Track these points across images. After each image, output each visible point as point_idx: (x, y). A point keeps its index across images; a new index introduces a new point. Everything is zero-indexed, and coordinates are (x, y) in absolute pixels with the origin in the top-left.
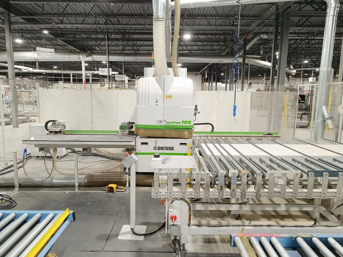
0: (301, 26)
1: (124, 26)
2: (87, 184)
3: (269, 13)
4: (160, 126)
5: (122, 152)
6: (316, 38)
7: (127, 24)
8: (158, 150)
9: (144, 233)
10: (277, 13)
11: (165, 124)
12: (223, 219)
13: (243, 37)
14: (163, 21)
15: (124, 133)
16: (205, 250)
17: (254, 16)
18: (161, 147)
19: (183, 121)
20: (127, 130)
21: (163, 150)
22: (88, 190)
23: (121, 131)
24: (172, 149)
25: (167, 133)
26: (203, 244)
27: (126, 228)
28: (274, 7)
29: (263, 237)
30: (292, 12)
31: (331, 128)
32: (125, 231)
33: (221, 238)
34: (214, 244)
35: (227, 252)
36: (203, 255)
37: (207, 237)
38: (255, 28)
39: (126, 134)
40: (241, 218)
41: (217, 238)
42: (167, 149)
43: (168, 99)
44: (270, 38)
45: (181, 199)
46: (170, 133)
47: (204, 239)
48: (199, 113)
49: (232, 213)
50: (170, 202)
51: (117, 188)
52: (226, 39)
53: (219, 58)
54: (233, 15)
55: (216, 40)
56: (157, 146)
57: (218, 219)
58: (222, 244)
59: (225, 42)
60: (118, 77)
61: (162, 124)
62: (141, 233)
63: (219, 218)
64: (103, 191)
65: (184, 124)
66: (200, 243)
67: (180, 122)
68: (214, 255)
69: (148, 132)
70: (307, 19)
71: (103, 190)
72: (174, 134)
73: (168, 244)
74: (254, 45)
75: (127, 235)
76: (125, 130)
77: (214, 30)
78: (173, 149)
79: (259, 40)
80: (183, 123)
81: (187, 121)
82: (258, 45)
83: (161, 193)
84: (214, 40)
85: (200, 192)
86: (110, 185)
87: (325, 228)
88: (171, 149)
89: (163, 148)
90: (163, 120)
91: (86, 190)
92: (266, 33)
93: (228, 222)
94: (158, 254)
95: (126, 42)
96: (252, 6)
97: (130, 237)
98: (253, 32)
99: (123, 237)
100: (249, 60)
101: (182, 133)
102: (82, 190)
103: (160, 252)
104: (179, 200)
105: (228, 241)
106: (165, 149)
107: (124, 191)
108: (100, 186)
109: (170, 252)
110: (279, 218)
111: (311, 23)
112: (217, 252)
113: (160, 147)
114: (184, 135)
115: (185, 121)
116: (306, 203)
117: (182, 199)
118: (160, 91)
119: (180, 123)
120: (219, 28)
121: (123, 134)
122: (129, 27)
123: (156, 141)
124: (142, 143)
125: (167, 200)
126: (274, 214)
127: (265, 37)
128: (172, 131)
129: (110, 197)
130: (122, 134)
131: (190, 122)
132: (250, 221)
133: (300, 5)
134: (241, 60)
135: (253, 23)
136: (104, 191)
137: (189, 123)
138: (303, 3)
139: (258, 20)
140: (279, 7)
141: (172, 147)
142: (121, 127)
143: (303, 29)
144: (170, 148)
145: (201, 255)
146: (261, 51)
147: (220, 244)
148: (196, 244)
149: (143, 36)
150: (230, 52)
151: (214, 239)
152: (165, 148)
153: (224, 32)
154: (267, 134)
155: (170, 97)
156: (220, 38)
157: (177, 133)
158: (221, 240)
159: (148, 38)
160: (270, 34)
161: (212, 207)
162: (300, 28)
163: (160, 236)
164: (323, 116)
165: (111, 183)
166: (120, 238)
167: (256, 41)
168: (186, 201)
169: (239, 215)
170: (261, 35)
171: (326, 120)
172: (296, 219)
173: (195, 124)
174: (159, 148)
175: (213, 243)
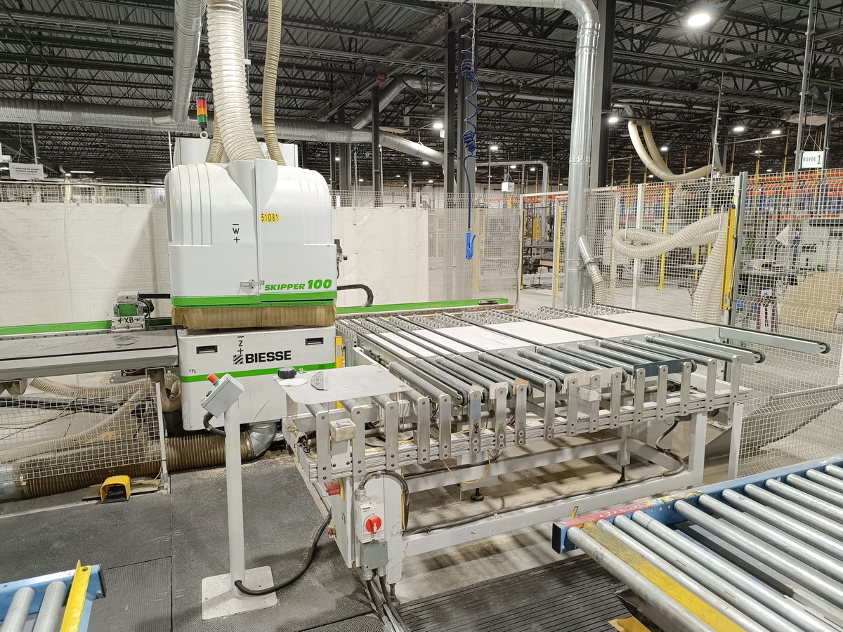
0: (493, 67)
1: (41, 19)
2: (26, 490)
3: (431, 30)
4: (250, 297)
5: (111, 383)
6: (518, 96)
7: (50, 14)
8: (247, 362)
9: (271, 585)
10: (449, 31)
11: (263, 291)
12: (445, 508)
13: (375, 80)
14: (237, 10)
15: (130, 325)
16: (439, 586)
17: (398, 34)
18: (256, 354)
19: (310, 282)
20: (140, 317)
21: (260, 361)
22: (31, 508)
23: (120, 321)
24: (285, 356)
25: (270, 314)
26: (427, 574)
27: (213, 586)
28: (441, 17)
29: (618, 517)
30: (481, 34)
31: (598, 281)
32: (215, 595)
33: (460, 550)
34: (452, 568)
35: (488, 578)
36: (442, 599)
37: (429, 557)
38: (403, 61)
39: (141, 328)
40: (481, 497)
41: (453, 552)
42: (271, 358)
43: (267, 223)
44: (428, 90)
45: (386, 474)
46: (278, 316)
47: (425, 561)
48: (345, 259)
49: (463, 489)
50: (356, 485)
51: (133, 486)
52: (332, 82)
53: (314, 129)
54: (348, 25)
55: (303, 82)
56: (244, 354)
57: (434, 509)
58: (469, 562)
59: (332, 89)
60: (18, 170)
61: (254, 292)
62: (263, 588)
63: (435, 506)
64: (85, 503)
65: (313, 290)
66: (421, 574)
67: (304, 285)
68: (466, 592)
69: (214, 316)
70: (503, 56)
71: (84, 500)
72: (288, 316)
73: (348, 596)
74: (391, 103)
75: (227, 603)
76: (134, 317)
77: (305, 57)
78: (288, 357)
79: (403, 92)
80: (310, 287)
81: (320, 281)
82: (399, 104)
83: (334, 466)
84: (298, 81)
85: (430, 447)
86: (110, 481)
87: (663, 479)
88: (282, 356)
89: (260, 357)
90: (256, 281)
91: (27, 510)
92: (419, 77)
93: (458, 510)
94: (334, 627)
95: (39, 69)
96: (396, 7)
97: (235, 606)
98: (392, 73)
99: (215, 611)
100: (384, 138)
101: (310, 312)
102: (12, 512)
103: (336, 620)
104: (377, 476)
105: (477, 552)
106: (267, 358)
107: (156, 489)
108: (71, 490)
109: (360, 613)
110: (554, 481)
111: (509, 63)
112: (466, 584)
113: (252, 355)
114: (314, 318)
115: (317, 282)
116: (588, 441)
117: (387, 472)
118: (244, 203)
119: (302, 286)
120: (319, 52)
121: (128, 327)
122: (58, 22)
123: (240, 339)
124: (200, 349)
125: (348, 482)
126: (540, 474)
127: (416, 85)
128: (282, 310)
129: (117, 513)
130: (125, 330)
131: (330, 281)
132: (502, 498)
133: (489, 21)
134: (367, 137)
135: (392, 50)
136: (89, 502)
137: (327, 284)
138: (496, 17)
139: (406, 44)
140: (453, 18)
141: (286, 352)
142: (120, 310)
143: (500, 74)
144: (279, 354)
145: (437, 600)
146: (405, 117)
147: (465, 565)
148: (413, 578)
149: (95, 55)
150: (336, 117)
151: (447, 556)
152: (266, 355)
153: (327, 64)
154: (485, 302)
155: (272, 217)
156: (314, 79)
157: (296, 313)
158: (464, 555)
159: (115, 62)
160: (427, 80)
161: (426, 482)
162: (493, 71)
163: (316, 583)
164: (581, 257)
165: (107, 474)
166: (207, 615)
167: (397, 94)
168: (397, 476)
169: (477, 490)
170: (409, 79)
171: (588, 267)
172: (584, 476)
173: (339, 288)
174: (249, 357)
175: (448, 566)
